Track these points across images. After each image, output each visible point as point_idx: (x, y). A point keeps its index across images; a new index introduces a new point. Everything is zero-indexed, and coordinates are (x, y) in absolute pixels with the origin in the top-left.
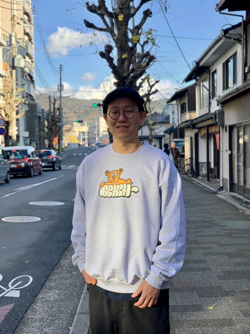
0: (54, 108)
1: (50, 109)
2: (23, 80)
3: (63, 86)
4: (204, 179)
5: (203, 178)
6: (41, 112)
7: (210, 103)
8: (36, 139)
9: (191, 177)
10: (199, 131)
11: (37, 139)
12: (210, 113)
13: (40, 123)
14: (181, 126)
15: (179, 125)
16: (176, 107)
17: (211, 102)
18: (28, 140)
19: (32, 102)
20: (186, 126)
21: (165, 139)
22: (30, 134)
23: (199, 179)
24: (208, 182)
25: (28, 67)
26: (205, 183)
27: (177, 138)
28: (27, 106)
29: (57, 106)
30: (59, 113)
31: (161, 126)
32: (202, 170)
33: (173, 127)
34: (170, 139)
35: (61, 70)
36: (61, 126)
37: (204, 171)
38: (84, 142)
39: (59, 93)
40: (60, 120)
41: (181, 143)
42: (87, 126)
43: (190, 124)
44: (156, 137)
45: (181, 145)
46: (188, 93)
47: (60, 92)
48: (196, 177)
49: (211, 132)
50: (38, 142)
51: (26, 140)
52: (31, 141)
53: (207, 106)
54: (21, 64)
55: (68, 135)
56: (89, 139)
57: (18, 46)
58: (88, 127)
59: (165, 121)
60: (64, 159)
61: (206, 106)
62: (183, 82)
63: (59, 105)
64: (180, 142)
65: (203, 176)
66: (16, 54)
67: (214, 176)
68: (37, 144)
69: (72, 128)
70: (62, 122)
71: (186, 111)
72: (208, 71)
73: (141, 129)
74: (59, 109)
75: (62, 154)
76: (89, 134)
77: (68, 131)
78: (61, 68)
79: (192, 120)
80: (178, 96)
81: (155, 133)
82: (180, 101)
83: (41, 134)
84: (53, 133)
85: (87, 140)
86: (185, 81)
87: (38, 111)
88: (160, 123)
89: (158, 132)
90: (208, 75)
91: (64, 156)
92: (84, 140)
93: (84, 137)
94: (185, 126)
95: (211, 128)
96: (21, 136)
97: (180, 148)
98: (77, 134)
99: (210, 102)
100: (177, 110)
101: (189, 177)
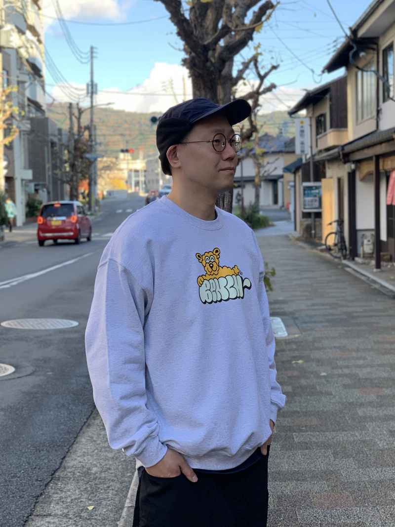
0: (79, 127)
1: (71, 128)
2: (21, 73)
3: (96, 85)
4: (368, 264)
5: (366, 261)
6: (56, 133)
7: (378, 112)
8: (47, 182)
9: (339, 258)
10: (356, 167)
11: (49, 183)
12: (378, 131)
13: (54, 153)
14: (317, 158)
15: (313, 156)
16: (307, 122)
17: (381, 110)
18: (32, 185)
19: (39, 114)
20: (331, 157)
21: (282, 183)
22: (34, 175)
23: (357, 264)
24: (378, 270)
25: (27, 47)
26: (372, 273)
27: (309, 180)
28: (29, 122)
29: (85, 121)
30: (90, 136)
31: (277, 159)
32: (362, 244)
33: (301, 160)
34: (295, 181)
35: (92, 57)
36: (92, 160)
37: (367, 246)
38: (137, 188)
39: (89, 99)
40: (91, 148)
41: (317, 191)
42: (144, 158)
43: (339, 152)
44: (269, 178)
45: (316, 193)
46: (330, 95)
47: (92, 97)
48: (351, 258)
49: (383, 169)
50: (51, 189)
51: (28, 186)
52: (37, 188)
53: (371, 118)
54: (11, 42)
55: (108, 175)
56: (147, 182)
57: (7, 8)
58: (145, 161)
59: (284, 149)
60: (99, 219)
61: (369, 116)
62: (323, 72)
63: (89, 121)
64: (314, 188)
65: (364, 257)
66: (4, 23)
67: (389, 257)
68: (49, 193)
69: (118, 163)
70: (96, 151)
71: (325, 130)
72: (375, 46)
73: (240, 164)
74: (88, 128)
75: (95, 211)
76: (147, 173)
77: (108, 168)
78: (92, 52)
79: (343, 147)
80: (311, 100)
81: (265, 172)
82: (313, 110)
83: (57, 175)
84: (77, 172)
85: (142, 184)
86: (326, 71)
87: (50, 131)
88: (274, 153)
89: (271, 170)
90: (375, 56)
91: (99, 214)
92: (137, 184)
93: (137, 179)
94: (328, 158)
95: (384, 161)
96: (16, 178)
97: (316, 201)
98: (125, 174)
99: (379, 108)
100: (309, 127)
101: (336, 257)
